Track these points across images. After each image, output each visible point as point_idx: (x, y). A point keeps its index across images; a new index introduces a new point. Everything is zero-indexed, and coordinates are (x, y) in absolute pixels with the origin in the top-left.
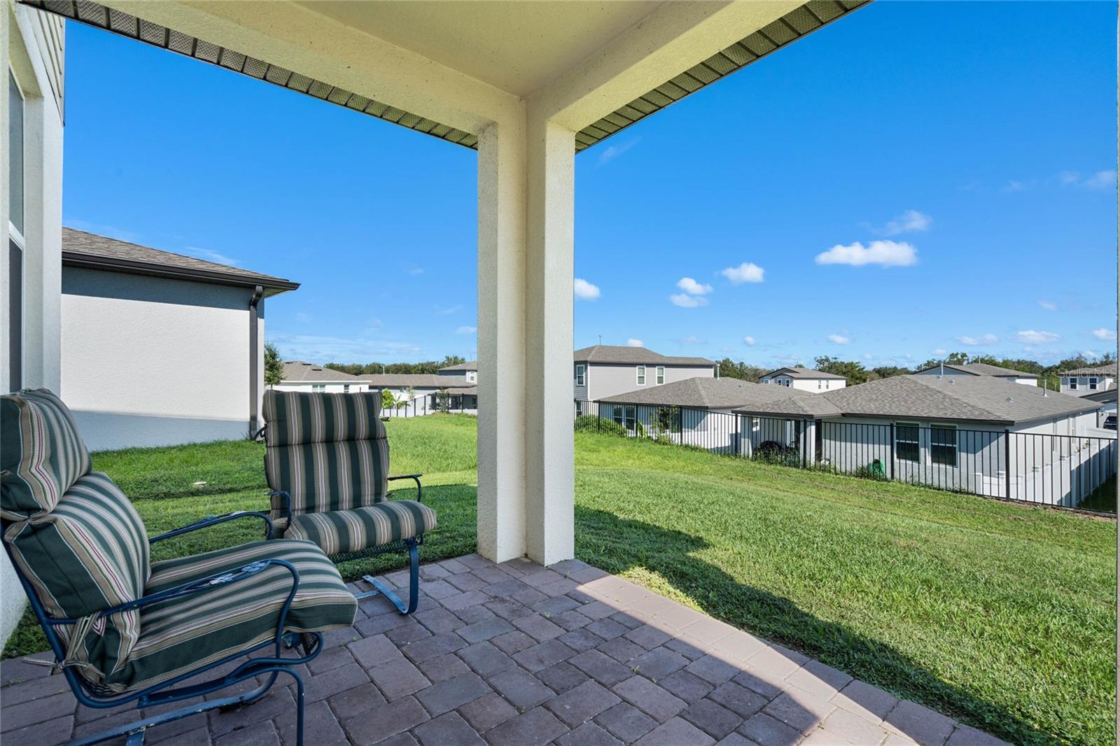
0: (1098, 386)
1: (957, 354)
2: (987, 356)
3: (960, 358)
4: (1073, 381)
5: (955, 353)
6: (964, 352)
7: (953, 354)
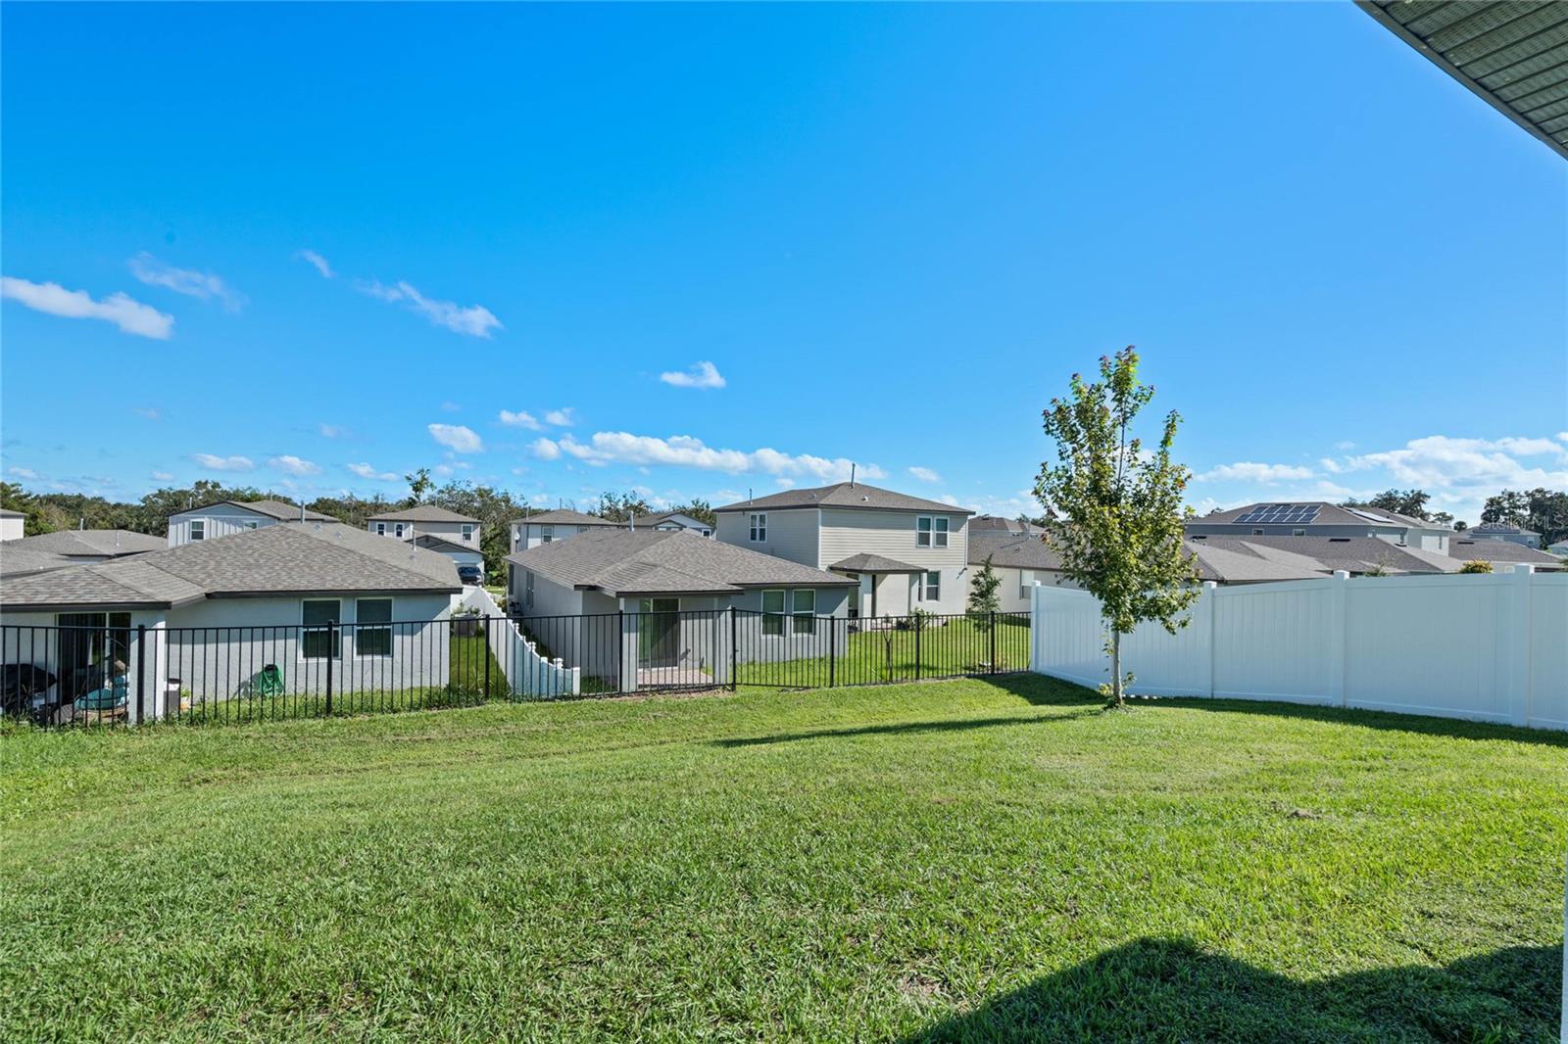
0: (403, 533)
1: (206, 483)
2: (250, 488)
3: (210, 488)
4: (381, 527)
5: (203, 481)
6: (216, 481)
7: (200, 482)
